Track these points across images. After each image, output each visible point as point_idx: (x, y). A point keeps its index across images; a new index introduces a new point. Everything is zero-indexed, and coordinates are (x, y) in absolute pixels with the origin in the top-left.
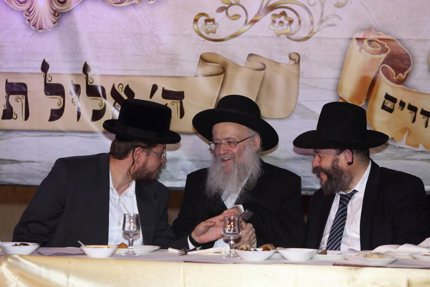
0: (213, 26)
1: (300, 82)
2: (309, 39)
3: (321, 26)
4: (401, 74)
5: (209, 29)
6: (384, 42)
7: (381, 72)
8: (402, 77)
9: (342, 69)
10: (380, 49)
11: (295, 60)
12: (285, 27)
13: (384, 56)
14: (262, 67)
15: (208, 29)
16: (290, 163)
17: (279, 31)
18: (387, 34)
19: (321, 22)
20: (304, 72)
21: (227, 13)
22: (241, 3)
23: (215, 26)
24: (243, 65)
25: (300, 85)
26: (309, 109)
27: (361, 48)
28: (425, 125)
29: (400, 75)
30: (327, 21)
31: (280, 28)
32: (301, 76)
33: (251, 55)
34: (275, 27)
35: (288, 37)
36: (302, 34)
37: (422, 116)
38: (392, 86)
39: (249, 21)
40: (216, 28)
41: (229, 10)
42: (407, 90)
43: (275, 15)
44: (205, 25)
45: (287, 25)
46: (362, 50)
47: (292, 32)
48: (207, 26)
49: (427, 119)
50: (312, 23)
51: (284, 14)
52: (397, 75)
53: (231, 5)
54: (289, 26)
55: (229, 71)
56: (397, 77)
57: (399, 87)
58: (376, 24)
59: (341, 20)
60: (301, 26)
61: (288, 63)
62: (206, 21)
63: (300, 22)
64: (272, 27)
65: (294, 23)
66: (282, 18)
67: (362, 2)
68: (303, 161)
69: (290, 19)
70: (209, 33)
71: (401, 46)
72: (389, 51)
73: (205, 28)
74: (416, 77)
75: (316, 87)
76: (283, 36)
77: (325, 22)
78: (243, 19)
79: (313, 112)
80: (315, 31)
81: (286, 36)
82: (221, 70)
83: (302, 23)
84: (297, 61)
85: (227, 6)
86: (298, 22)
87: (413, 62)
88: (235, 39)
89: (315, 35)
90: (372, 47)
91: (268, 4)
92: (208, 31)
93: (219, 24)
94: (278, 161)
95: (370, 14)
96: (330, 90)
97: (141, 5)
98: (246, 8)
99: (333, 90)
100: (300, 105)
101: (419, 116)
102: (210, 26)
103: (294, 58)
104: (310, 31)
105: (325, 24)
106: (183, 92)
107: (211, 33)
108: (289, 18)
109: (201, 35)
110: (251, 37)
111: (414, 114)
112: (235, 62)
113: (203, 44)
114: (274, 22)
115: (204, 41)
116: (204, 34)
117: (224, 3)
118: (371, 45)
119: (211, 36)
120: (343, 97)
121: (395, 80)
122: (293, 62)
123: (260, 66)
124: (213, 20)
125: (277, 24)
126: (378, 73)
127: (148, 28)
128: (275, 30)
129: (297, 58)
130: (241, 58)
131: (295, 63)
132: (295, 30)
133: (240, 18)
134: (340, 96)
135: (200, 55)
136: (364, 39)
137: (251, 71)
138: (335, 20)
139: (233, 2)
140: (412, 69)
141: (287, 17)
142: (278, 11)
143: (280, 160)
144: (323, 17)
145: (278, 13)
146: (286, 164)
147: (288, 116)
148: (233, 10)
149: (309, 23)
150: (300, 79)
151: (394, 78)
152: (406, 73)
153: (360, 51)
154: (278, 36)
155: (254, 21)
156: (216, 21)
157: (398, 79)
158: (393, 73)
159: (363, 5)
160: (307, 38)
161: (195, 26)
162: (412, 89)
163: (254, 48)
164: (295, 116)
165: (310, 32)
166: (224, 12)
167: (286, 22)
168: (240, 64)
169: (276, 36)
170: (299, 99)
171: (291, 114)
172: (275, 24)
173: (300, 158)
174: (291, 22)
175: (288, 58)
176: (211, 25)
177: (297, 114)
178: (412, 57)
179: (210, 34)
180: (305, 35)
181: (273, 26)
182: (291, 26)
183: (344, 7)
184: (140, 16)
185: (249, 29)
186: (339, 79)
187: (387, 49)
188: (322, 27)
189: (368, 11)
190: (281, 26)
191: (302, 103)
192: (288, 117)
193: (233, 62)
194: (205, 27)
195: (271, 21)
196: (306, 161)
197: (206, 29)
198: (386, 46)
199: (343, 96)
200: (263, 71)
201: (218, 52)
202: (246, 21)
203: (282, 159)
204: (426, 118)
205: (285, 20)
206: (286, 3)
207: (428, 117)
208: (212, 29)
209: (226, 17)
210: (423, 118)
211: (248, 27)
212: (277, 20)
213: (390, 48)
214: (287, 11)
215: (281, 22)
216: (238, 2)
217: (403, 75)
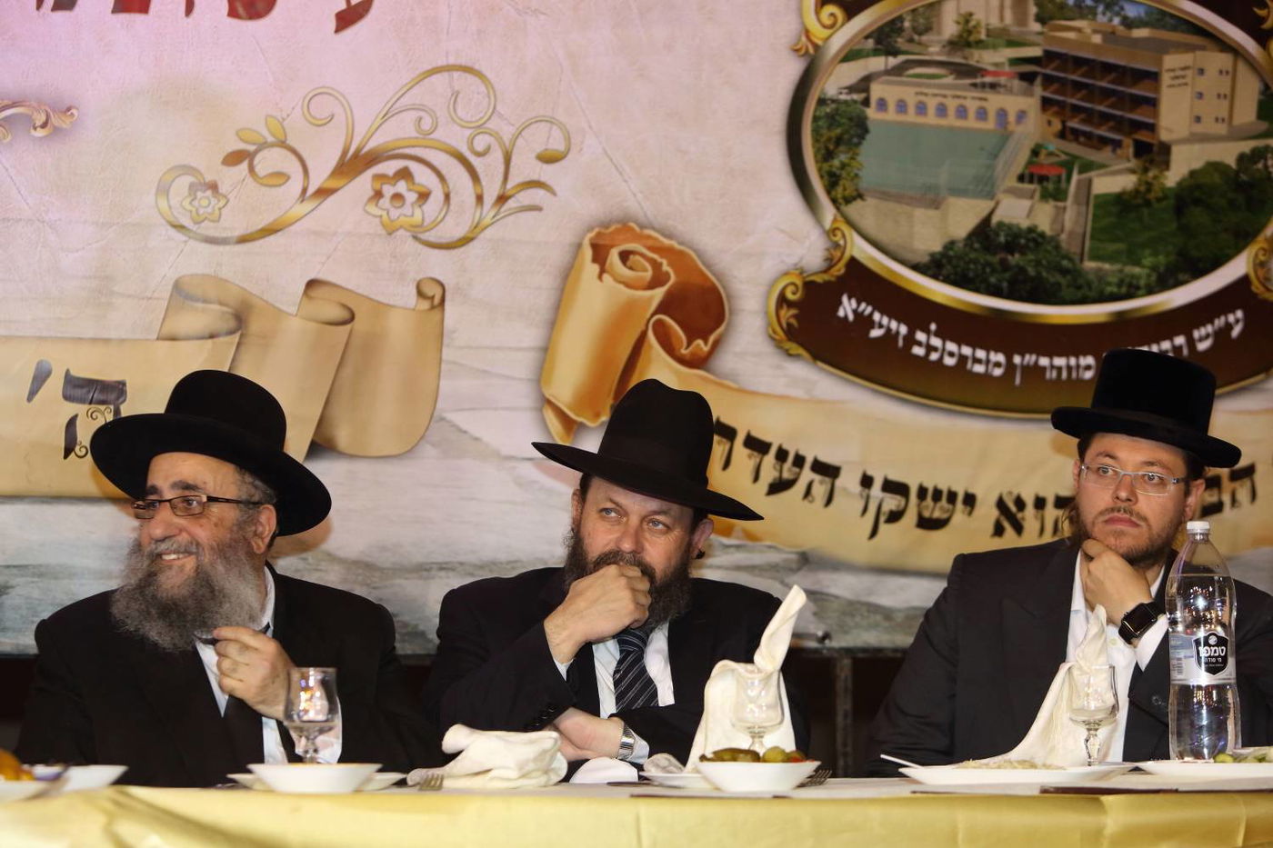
0: (214, 201)
1: (444, 357)
2: (471, 244)
3: (503, 210)
4: (700, 342)
5: (201, 211)
6: (662, 257)
7: (651, 334)
8: (701, 349)
9: (554, 323)
10: (648, 274)
11: (433, 297)
12: (407, 210)
13: (658, 294)
14: (343, 314)
15: (197, 210)
16: (406, 579)
17: (392, 221)
18: (670, 237)
19: (502, 199)
20: (454, 332)
21: (251, 169)
22: (290, 142)
23: (219, 201)
24: (293, 310)
25: (443, 366)
26: (465, 432)
27: (602, 271)
28: (754, 474)
29: (698, 345)
30: (517, 195)
31: (395, 213)
32: (446, 341)
33: (312, 284)
34: (384, 210)
35: (415, 238)
36: (452, 229)
37: (747, 451)
38: (677, 372)
39: (311, 190)
40: (220, 209)
41: (256, 161)
42: (716, 383)
43: (380, 177)
44: (189, 200)
45: (412, 204)
46: (606, 277)
47: (425, 224)
48: (196, 203)
49: (758, 460)
50: (480, 199)
51: (405, 174)
52: (689, 344)
53: (263, 146)
54: (420, 206)
55: (255, 326)
56: (691, 348)
57: (695, 375)
58: (642, 208)
59: (554, 193)
60: (452, 207)
61: (412, 307)
62: (193, 188)
63: (447, 197)
64: (372, 209)
65: (431, 199)
66: (402, 187)
67: (609, 152)
68: (443, 574)
69: (423, 190)
70: (203, 221)
71: (703, 268)
72: (673, 279)
73: (189, 207)
74: (738, 349)
75: (485, 372)
76: (401, 232)
77: (513, 199)
78: (295, 185)
79: (476, 439)
80: (487, 220)
81: (408, 234)
82: (232, 324)
83: (453, 199)
84: (437, 300)
85: (252, 148)
86: (441, 197)
87: (730, 310)
88: (272, 238)
89: (488, 233)
90: (631, 268)
91: (364, 146)
92: (197, 213)
93: (231, 197)
94: (377, 574)
95: (626, 181)
96: (521, 379)
97: (9, 138)
98: (305, 155)
99: (529, 380)
100: (442, 419)
101: (740, 451)
102: (204, 203)
103: (430, 294)
104: (473, 221)
105: (511, 204)
106: (123, 384)
107: (206, 222)
108: (419, 184)
109: (180, 227)
110: (316, 233)
111: (727, 447)
112: (270, 300)
113: (182, 251)
114: (378, 195)
115: (186, 242)
116: (186, 222)
117: (243, 140)
118: (629, 263)
119: (209, 229)
120: (553, 400)
121: (684, 355)
122: (425, 305)
123: (337, 313)
124: (214, 187)
125: (385, 202)
126: (643, 336)
127: (28, 204)
128: (381, 216)
129: (437, 292)
130: (287, 292)
131: (433, 307)
132: (433, 218)
133: (287, 180)
134: (547, 396)
135: (174, 280)
136: (612, 246)
137: (313, 325)
138: (536, 196)
139: (270, 139)
140: (727, 330)
141: (414, 183)
142: (390, 167)
143: (381, 570)
144: (510, 185)
145: (391, 172)
146: (398, 581)
147: (409, 451)
148: (269, 161)
149: (473, 200)
150: (445, 351)
151: (683, 351)
152: (712, 339)
153: (600, 277)
154: (390, 234)
155: (323, 193)
156: (223, 189)
157: (693, 354)
158: (680, 338)
159: (611, 160)
160: (465, 241)
161: (163, 204)
162: (726, 379)
163: (323, 264)
164: (428, 451)
165: (475, 224)
166: (245, 165)
167: (411, 197)
168: (284, 308)
169: (384, 232)
170: (439, 405)
171: (416, 445)
172: (381, 201)
173: (434, 566)
174: (424, 196)
175: (414, 291)
176: (208, 198)
177: (433, 445)
178: (729, 297)
179: (203, 224)
180: (459, 233)
181: (377, 205)
182: (424, 207)
183: (562, 163)
184: (7, 170)
185: (312, 210)
186: (546, 352)
187: (667, 274)
188: (506, 213)
189: (621, 174)
190: (395, 207)
191: (449, 416)
192: (408, 453)
193: (267, 302)
194: (190, 203)
195: (371, 193)
196: (451, 574)
197: (194, 210)
198: (666, 267)
199: (553, 396)
200: (348, 327)
201: (225, 273)
202: (304, 191)
203: (388, 569)
204: (756, 457)
205: (410, 190)
206: (413, 146)
207: (760, 456)
208: (209, 210)
209: (249, 180)
210: (750, 457)
211: (308, 206)
212: (388, 191)
213: (675, 272)
214: (413, 166)
215: (398, 197)
216: (283, 139)
217: (706, 343)
